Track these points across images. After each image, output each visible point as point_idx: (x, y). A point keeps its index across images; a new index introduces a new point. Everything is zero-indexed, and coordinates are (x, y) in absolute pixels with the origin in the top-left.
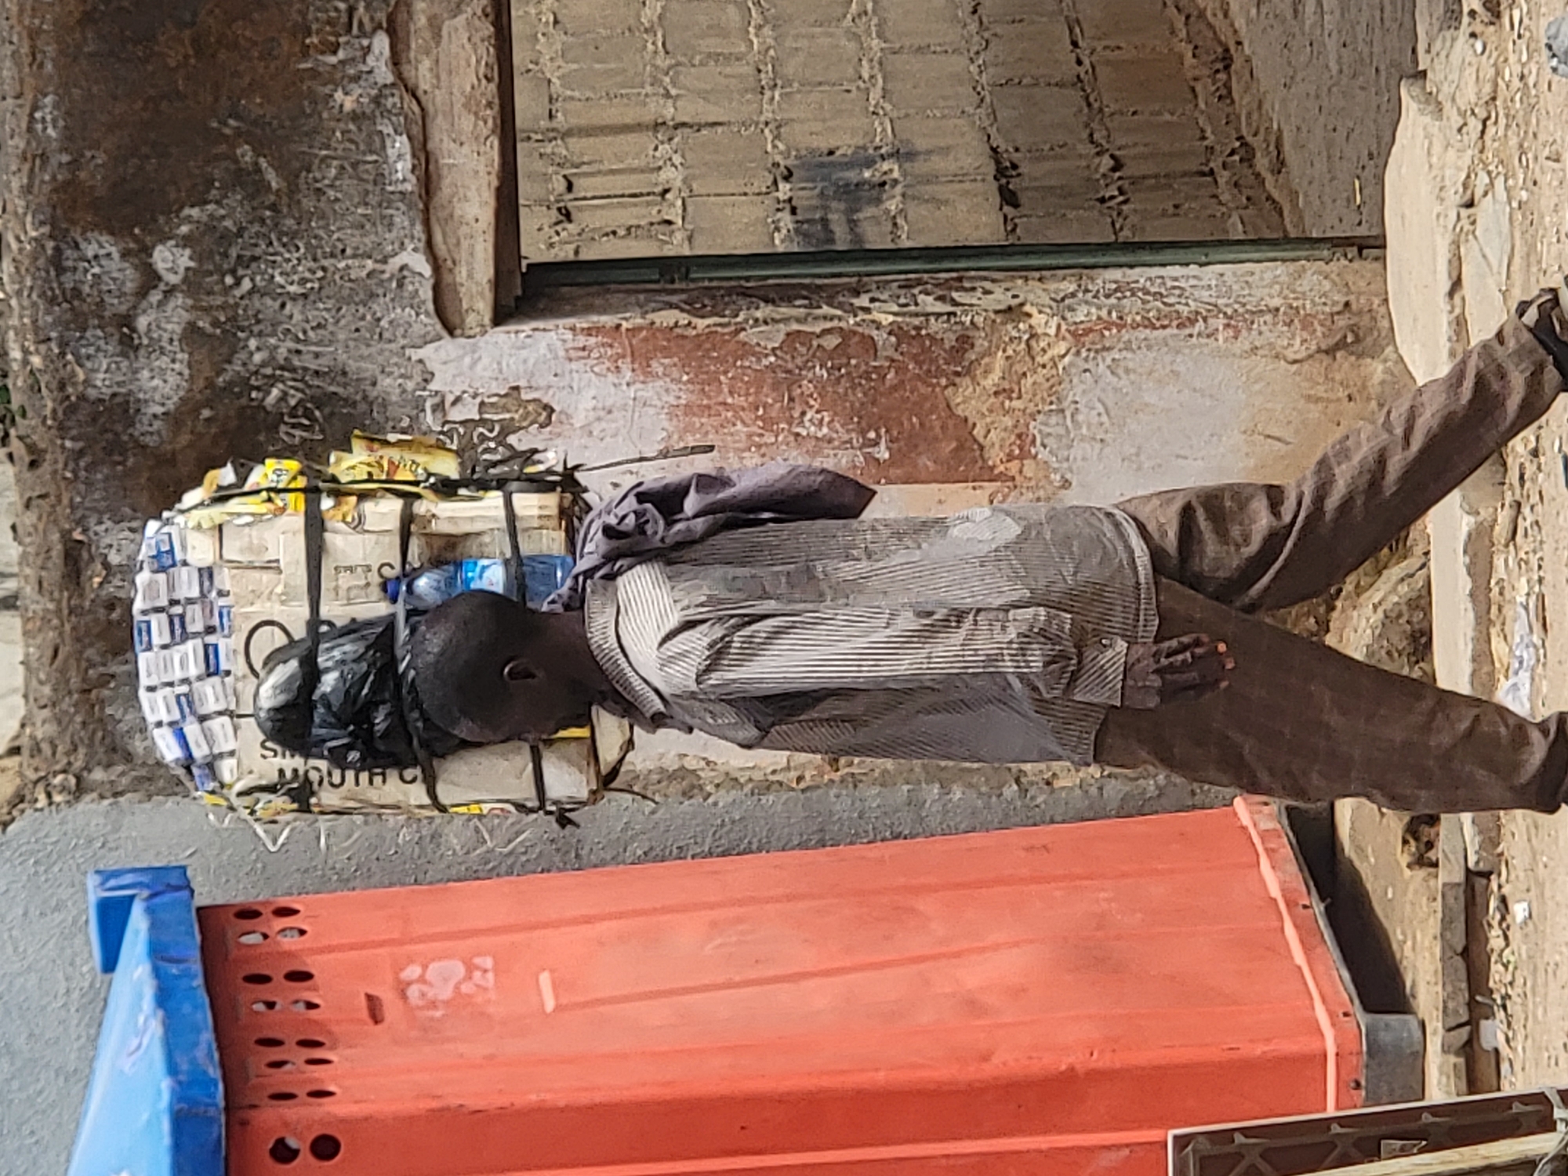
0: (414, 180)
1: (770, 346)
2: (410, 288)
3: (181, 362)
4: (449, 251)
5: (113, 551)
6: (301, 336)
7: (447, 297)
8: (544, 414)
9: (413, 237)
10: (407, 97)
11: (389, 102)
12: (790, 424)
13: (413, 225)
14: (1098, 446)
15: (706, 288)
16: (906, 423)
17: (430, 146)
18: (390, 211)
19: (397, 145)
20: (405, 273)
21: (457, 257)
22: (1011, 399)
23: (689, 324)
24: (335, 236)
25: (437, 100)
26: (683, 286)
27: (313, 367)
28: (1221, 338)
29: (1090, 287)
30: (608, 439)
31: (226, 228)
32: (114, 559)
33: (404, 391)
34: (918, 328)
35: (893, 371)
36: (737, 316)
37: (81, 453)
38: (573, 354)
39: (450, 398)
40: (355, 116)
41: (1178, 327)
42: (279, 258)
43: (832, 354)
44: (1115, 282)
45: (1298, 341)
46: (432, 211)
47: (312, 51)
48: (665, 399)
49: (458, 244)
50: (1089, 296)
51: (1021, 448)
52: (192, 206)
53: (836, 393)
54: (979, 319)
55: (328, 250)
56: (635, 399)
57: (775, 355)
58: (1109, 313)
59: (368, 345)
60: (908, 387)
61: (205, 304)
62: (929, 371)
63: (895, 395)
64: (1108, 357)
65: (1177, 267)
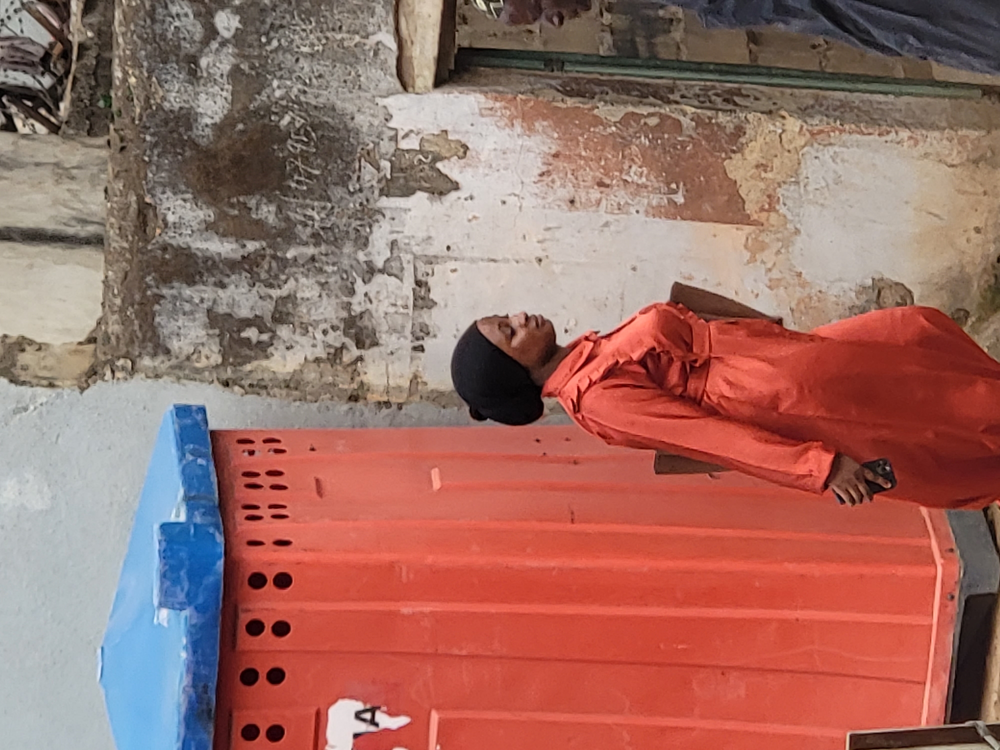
1: (613, 120)
2: (382, 57)
3: (227, 91)
4: (409, 35)
5: (170, 213)
6: (307, 81)
7: (405, 66)
8: (462, 150)
9: (387, 24)
12: (621, 173)
13: (387, 13)
14: (819, 208)
15: (576, 79)
16: (697, 180)
18: (374, 4)
21: (414, 39)
22: (765, 171)
23: (563, 100)
24: (336, 17)
26: (559, 74)
27: (314, 103)
28: (905, 144)
29: (824, 102)
30: (502, 171)
31: (265, 4)
32: (171, 218)
33: (371, 125)
34: (710, 118)
35: (691, 145)
36: (593, 98)
37: (155, 145)
38: (484, 112)
39: (401, 134)
41: (879, 135)
42: (298, 28)
43: (653, 129)
44: (841, 101)
45: (955, 153)
46: (400, 6)
48: (541, 148)
49: (416, 30)
50: (822, 109)
51: (770, 204)
53: (653, 156)
54: (750, 117)
55: (331, 26)
56: (522, 146)
57: (616, 126)
58: (835, 122)
59: (351, 92)
60: (700, 156)
61: (247, 54)
62: (714, 147)
63: (691, 161)
64: (831, 150)
65: (881, 96)
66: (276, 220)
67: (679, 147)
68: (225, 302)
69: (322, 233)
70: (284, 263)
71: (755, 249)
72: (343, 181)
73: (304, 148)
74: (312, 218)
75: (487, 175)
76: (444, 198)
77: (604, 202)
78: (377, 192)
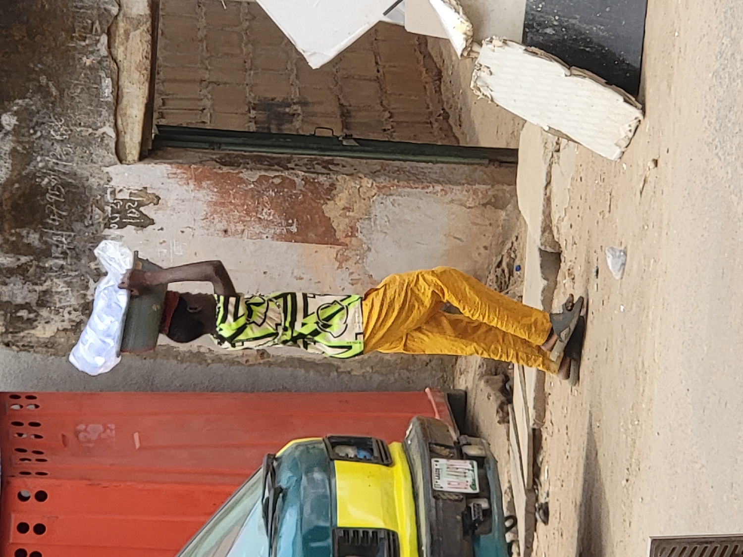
0: (112, 97)
1: (252, 180)
2: (106, 142)
3: (9, 163)
4: (124, 128)
6: (59, 157)
7: (120, 147)
8: (156, 199)
9: (109, 121)
10: (112, 62)
11: (105, 64)
12: (257, 213)
13: (109, 115)
14: (384, 235)
15: (229, 154)
16: (305, 217)
17: (120, 83)
18: (101, 109)
19: (107, 82)
20: (105, 135)
21: (126, 131)
22: (349, 211)
23: (220, 168)
24: (78, 117)
25: (125, 65)
26: (218, 152)
27: (63, 170)
28: (439, 195)
29: (387, 168)
30: (181, 213)
31: (33, 109)
33: (99, 184)
34: (314, 179)
35: (302, 195)
36: (239, 166)
38: (170, 176)
39: (118, 189)
40: (91, 68)
41: (422, 188)
42: (53, 124)
43: (277, 186)
44: (397, 167)
45: (471, 199)
46: (118, 110)
47: (75, 39)
48: (207, 198)
49: (127, 125)
50: (386, 172)
51: (351, 232)
52: (19, 99)
53: (277, 202)
54: (339, 177)
55: (74, 122)
56: (194, 197)
57: (254, 184)
58: (394, 180)
59: (86, 164)
60: (307, 203)
61: (21, 140)
62: (317, 196)
63: (302, 206)
64: (391, 198)
65: (424, 163)
66: (40, 244)
67: (294, 197)
68: (7, 294)
69: (68, 251)
70: (45, 269)
71: (342, 260)
72: (82, 219)
73: (57, 199)
74: (61, 242)
75: (172, 215)
76: (145, 229)
77: (246, 231)
78: (102, 226)
